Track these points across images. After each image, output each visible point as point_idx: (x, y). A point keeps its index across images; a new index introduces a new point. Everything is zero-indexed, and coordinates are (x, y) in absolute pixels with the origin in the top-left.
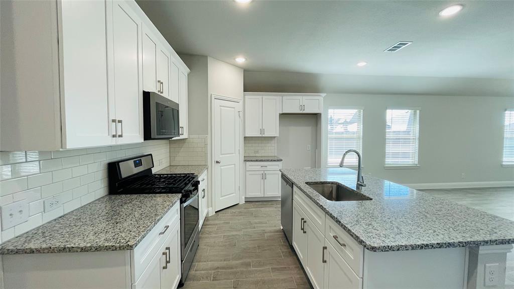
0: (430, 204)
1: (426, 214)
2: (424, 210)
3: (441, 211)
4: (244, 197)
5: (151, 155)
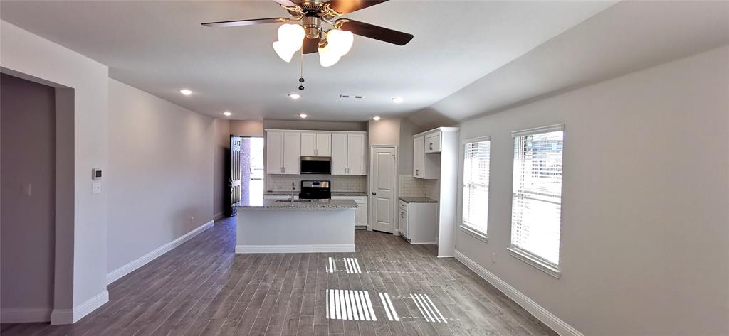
4: (397, 230)
5: (330, 182)
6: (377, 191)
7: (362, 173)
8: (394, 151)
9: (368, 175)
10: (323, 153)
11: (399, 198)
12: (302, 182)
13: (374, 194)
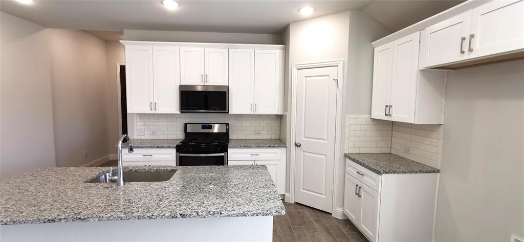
0: (21, 202)
1: (20, 191)
2: (25, 194)
3: (7, 200)
4: (340, 210)
5: (227, 124)
6: (302, 140)
7: (276, 110)
8: (338, 72)
9: (288, 114)
10: (215, 80)
11: (346, 156)
12: (186, 124)
13: (298, 145)
